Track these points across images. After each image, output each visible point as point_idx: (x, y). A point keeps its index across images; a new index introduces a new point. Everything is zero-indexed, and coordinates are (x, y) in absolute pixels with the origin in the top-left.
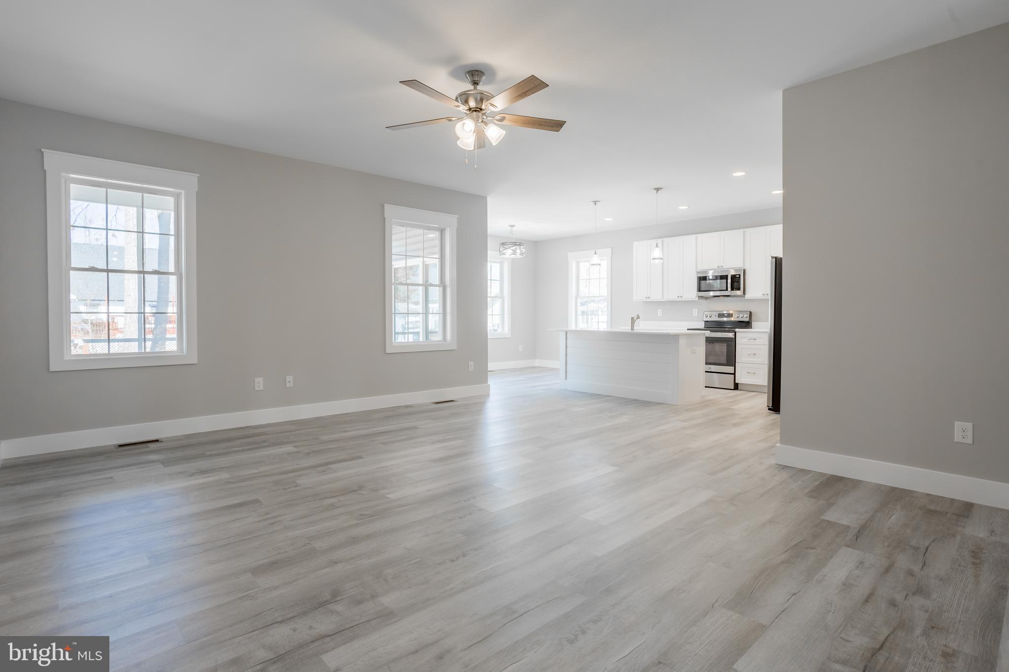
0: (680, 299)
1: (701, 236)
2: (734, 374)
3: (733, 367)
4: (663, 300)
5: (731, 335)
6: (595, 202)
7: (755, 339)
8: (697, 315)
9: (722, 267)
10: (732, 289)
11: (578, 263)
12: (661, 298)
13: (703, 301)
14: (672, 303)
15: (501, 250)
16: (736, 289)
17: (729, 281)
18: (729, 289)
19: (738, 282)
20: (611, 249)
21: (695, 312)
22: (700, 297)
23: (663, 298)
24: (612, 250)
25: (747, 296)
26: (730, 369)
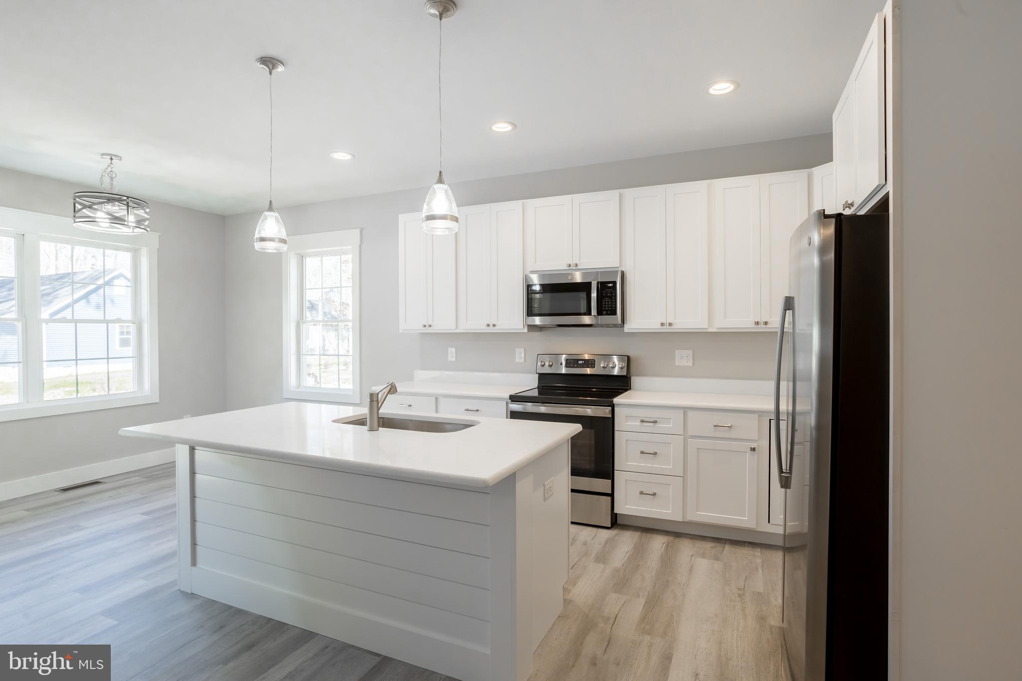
0: (491, 330)
1: (533, 204)
2: (612, 495)
3: (610, 481)
4: (457, 331)
5: (602, 412)
6: (269, 62)
7: (655, 422)
8: (522, 360)
9: (576, 265)
10: (600, 312)
11: (301, 258)
12: (454, 328)
13: (536, 335)
14: (477, 336)
15: (78, 206)
16: (607, 311)
17: (594, 295)
18: (594, 311)
19: (610, 297)
20: (358, 231)
21: (520, 355)
22: (532, 328)
23: (457, 327)
24: (361, 232)
25: (627, 328)
26: (601, 485)
